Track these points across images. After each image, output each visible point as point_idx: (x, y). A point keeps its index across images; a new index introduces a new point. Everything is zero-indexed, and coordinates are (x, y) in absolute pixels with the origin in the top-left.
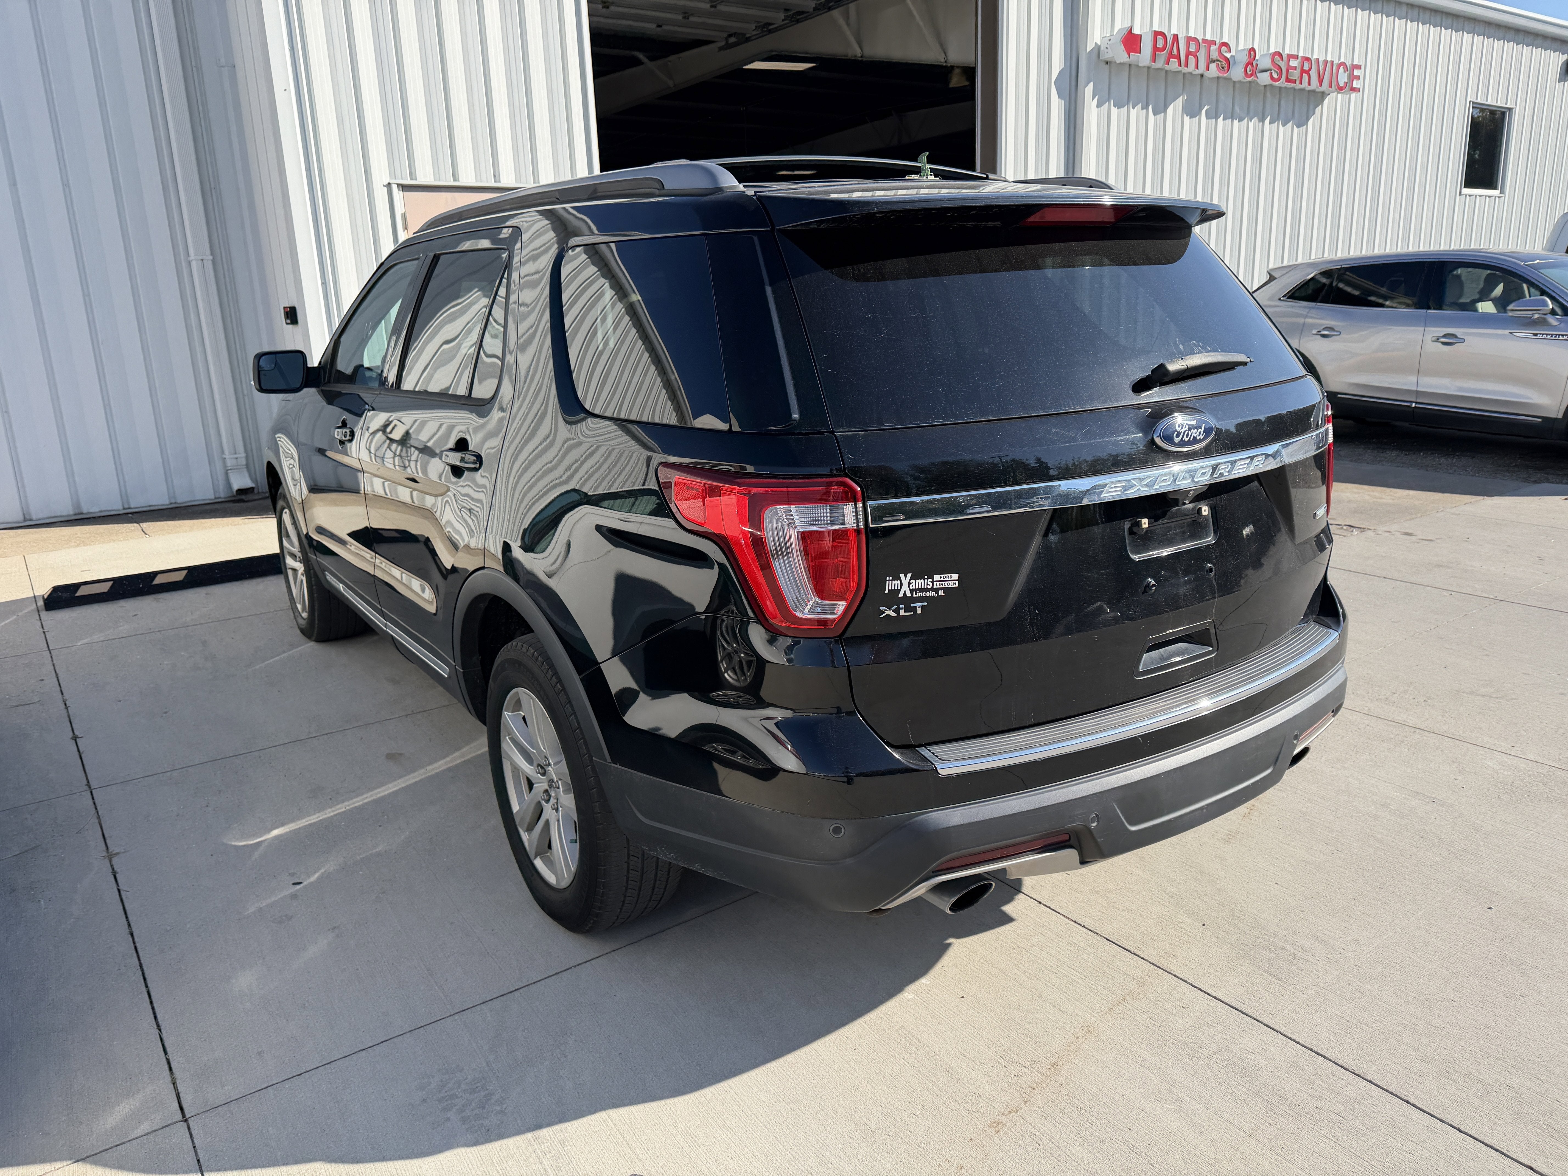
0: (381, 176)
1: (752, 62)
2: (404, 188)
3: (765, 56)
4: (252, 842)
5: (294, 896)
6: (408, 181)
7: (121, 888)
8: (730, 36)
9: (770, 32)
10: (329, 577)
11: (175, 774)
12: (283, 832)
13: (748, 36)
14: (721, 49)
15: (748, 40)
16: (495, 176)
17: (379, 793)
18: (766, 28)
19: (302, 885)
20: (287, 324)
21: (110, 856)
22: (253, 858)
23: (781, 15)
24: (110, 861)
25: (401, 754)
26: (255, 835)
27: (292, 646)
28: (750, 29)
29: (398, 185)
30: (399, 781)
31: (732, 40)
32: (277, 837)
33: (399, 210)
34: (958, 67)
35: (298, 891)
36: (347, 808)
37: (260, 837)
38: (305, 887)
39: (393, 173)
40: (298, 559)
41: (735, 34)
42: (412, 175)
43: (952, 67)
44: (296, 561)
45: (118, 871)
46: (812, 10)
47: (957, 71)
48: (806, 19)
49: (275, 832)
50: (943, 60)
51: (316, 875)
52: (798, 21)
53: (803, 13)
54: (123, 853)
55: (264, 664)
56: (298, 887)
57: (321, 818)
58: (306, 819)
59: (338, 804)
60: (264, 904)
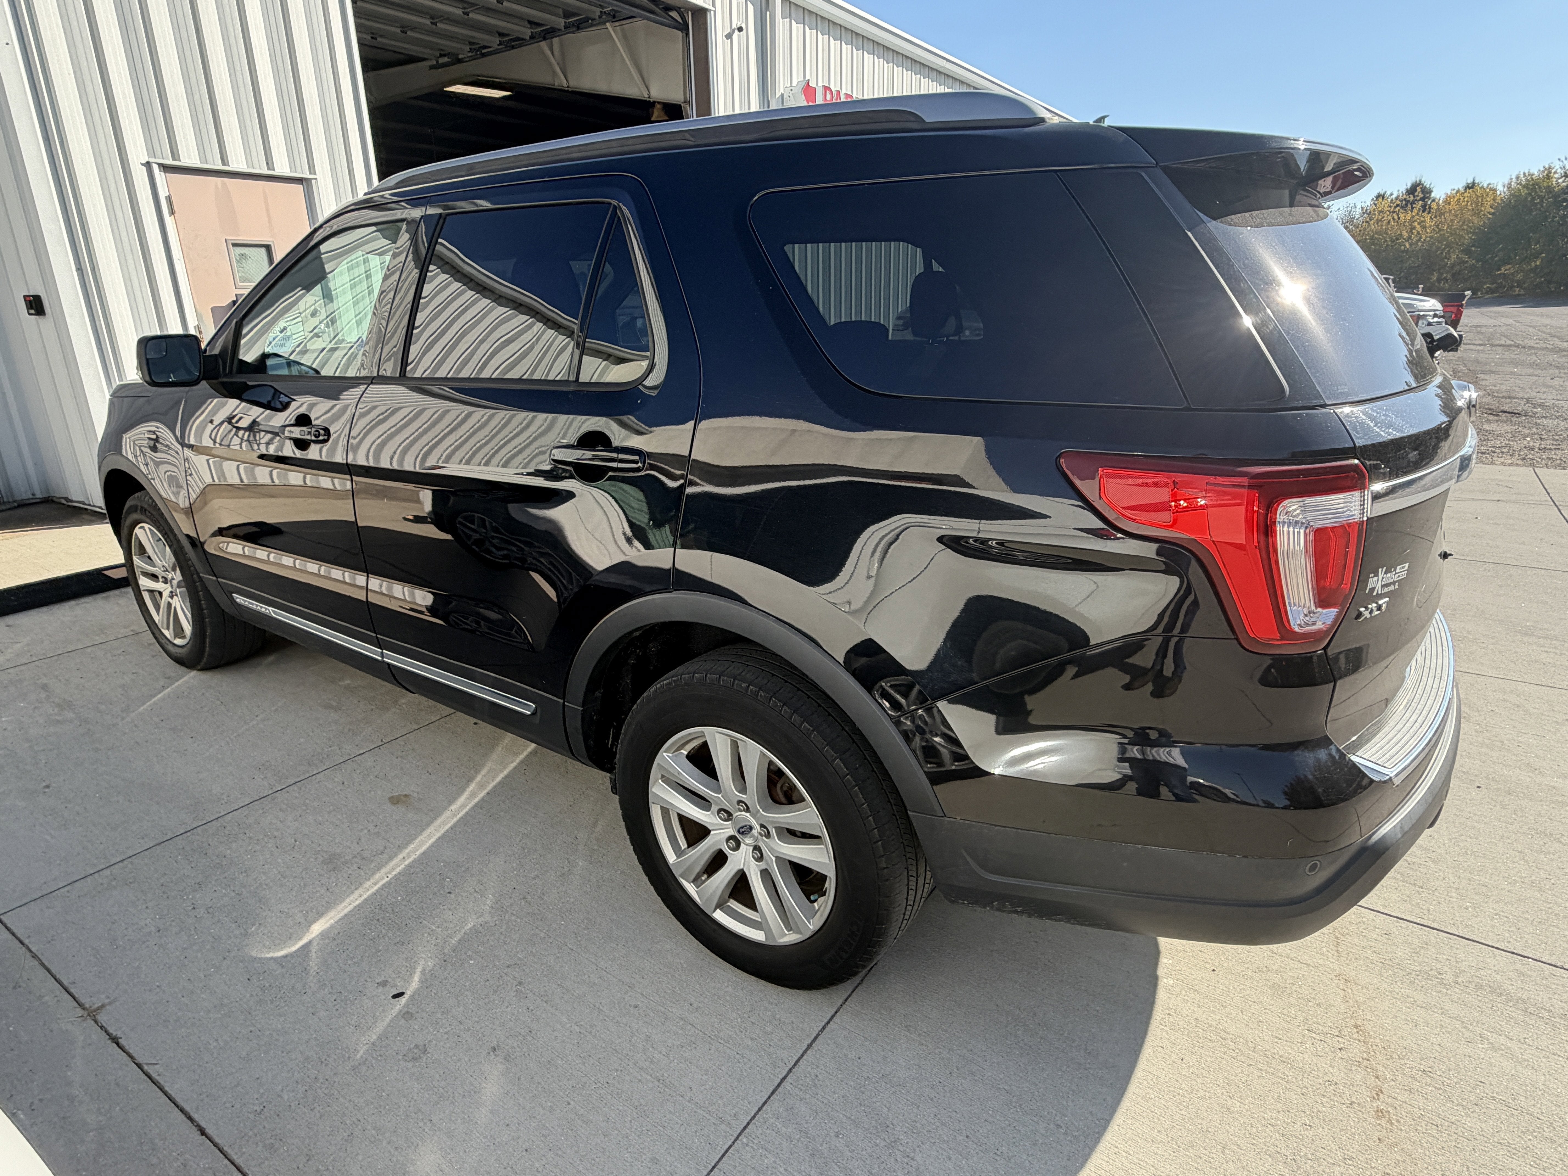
0: (138, 154)
1: (454, 84)
2: (166, 168)
3: (470, 79)
4: (294, 949)
5: (407, 1015)
6: (170, 162)
7: (140, 1060)
8: (441, 55)
9: (483, 55)
10: (240, 599)
11: (116, 869)
12: (328, 925)
13: (460, 57)
14: (432, 67)
15: (460, 61)
16: (267, 164)
17: (416, 850)
18: (480, 52)
19: (406, 996)
20: (30, 314)
21: (92, 1014)
22: (312, 972)
23: (497, 40)
24: (96, 1022)
25: (406, 796)
26: (291, 938)
27: (171, 680)
28: (464, 51)
29: (160, 165)
30: (429, 830)
31: (442, 60)
32: (324, 935)
33: (163, 194)
34: (659, 103)
35: (406, 1005)
36: (390, 876)
37: (300, 939)
38: (412, 997)
39: (151, 151)
40: (161, 580)
41: (449, 54)
42: (175, 155)
43: (654, 102)
44: (158, 581)
45: (119, 1034)
46: (528, 38)
47: (658, 106)
48: (521, 46)
49: (318, 928)
50: (646, 96)
51: (416, 978)
52: (513, 47)
53: (518, 39)
54: (110, 1003)
55: (145, 706)
56: (403, 1000)
57: (365, 896)
58: (348, 900)
59: (374, 873)
60: (375, 1037)
